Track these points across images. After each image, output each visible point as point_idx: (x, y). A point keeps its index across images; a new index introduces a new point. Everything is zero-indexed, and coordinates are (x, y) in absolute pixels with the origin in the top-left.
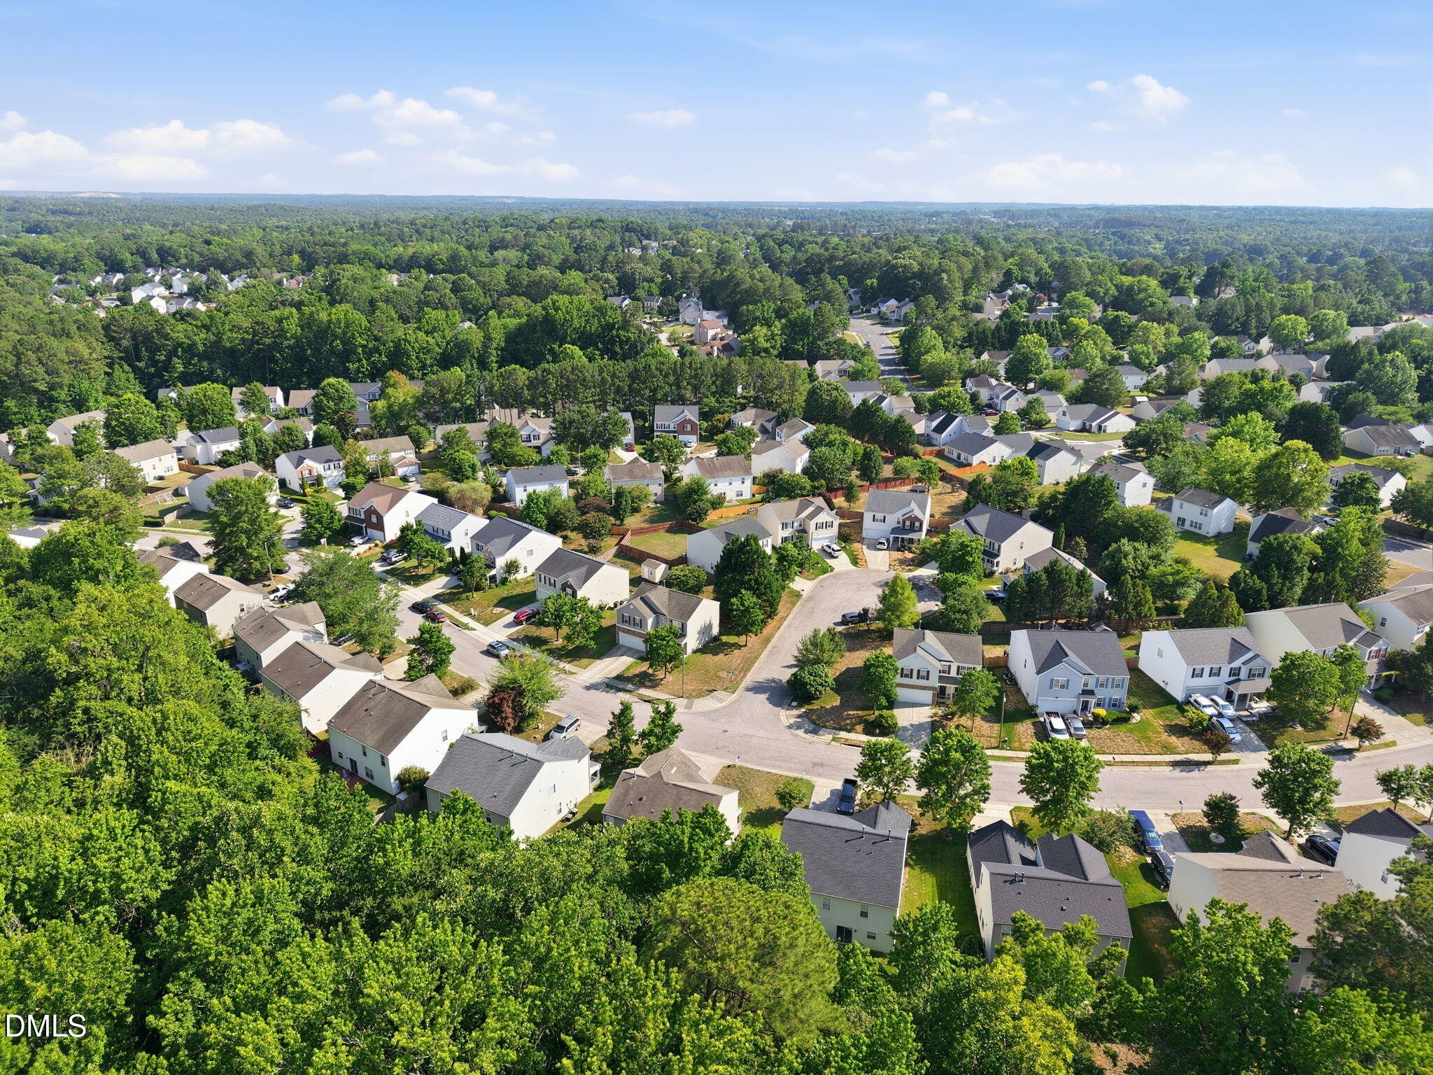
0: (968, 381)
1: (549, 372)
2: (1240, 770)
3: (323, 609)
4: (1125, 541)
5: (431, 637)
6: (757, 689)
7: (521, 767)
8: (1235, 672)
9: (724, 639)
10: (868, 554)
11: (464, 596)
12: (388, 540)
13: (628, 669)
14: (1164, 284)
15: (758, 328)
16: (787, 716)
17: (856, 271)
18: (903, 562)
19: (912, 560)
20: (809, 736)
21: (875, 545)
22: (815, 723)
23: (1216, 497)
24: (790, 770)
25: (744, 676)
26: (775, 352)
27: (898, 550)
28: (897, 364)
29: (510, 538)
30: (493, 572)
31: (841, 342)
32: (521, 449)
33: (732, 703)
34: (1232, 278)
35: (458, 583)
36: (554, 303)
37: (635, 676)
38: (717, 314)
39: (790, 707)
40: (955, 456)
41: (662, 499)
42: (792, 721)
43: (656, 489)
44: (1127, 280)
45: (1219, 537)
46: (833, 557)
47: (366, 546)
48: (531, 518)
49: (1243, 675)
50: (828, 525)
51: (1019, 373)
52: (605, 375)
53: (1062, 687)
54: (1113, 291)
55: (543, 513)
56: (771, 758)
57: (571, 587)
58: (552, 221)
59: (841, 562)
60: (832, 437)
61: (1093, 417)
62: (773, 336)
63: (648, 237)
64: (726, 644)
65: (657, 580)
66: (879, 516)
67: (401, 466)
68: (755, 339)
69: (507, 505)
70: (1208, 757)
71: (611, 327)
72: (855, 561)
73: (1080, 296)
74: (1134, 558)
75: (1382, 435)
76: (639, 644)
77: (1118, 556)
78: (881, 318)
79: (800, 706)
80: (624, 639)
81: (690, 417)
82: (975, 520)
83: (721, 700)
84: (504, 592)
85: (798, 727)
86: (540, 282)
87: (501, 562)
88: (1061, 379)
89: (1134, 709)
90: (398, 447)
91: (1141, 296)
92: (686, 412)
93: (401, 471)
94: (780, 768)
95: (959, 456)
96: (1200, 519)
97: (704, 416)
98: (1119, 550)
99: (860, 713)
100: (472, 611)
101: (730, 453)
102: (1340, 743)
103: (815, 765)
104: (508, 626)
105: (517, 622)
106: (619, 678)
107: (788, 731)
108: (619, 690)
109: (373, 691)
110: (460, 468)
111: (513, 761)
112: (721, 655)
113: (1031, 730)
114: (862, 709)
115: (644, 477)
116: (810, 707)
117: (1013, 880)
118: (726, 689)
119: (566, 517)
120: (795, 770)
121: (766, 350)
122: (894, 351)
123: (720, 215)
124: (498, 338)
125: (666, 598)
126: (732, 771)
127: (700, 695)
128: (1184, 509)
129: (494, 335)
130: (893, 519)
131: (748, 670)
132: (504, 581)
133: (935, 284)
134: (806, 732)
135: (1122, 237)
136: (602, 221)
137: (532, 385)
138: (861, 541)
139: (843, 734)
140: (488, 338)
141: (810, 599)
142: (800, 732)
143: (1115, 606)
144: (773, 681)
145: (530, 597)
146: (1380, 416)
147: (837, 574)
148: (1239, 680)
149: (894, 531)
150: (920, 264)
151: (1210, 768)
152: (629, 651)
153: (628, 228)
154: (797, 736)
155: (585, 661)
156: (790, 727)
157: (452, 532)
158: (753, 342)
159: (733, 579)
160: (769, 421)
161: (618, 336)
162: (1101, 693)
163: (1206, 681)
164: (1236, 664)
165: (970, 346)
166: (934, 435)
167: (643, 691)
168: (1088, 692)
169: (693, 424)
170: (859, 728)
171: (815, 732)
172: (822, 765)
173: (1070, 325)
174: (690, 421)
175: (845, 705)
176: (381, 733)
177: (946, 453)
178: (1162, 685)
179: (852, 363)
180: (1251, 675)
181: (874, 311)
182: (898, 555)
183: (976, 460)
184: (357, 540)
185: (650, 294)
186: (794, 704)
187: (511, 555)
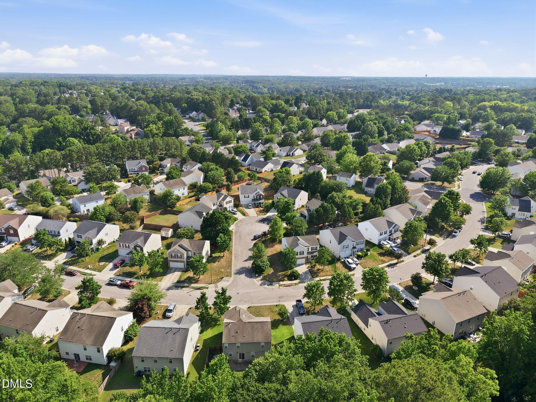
0: (240, 141)
1: (73, 151)
2: (405, 264)
3: (14, 282)
4: (333, 193)
5: (90, 283)
6: (239, 272)
7: (178, 333)
8: (391, 232)
9: (214, 255)
10: (247, 211)
11: (80, 260)
12: (21, 240)
13: (180, 277)
14: (285, 102)
15: (151, 125)
16: (257, 281)
17: (175, 101)
18: (261, 211)
19: (263, 210)
20: (270, 287)
21: (247, 207)
22: (269, 281)
23: (350, 174)
24: (272, 302)
25: (231, 269)
26: (161, 135)
27: (256, 207)
28: (207, 136)
29: (96, 230)
30: (92, 246)
31: (186, 129)
32: (69, 187)
33: (233, 281)
34: (304, 100)
35: (72, 255)
36: (56, 120)
37: (186, 279)
38: (124, 120)
39: (256, 277)
40: (255, 170)
41: (150, 201)
42: (260, 282)
43: (147, 197)
44: (274, 102)
45: (353, 186)
46: (235, 214)
47: (10, 246)
48: (97, 218)
49: (393, 232)
50: (230, 202)
51: (255, 136)
52: (99, 150)
53: (347, 247)
54: (271, 106)
55: (103, 216)
56: (262, 299)
57: (139, 246)
58: (21, 82)
59: (239, 215)
60: (212, 167)
61: (290, 151)
62: (159, 128)
63: (71, 89)
64: (215, 257)
65: (169, 237)
66: (247, 196)
67: (7, 203)
68: (151, 130)
69: (77, 214)
70: (396, 261)
71: (86, 129)
72: (244, 214)
73: (261, 108)
74: (339, 198)
75: (376, 148)
76: (181, 265)
77: (332, 198)
78: (192, 119)
79: (259, 276)
80: (172, 265)
81: (143, 164)
82: (283, 192)
83: (228, 281)
84: (99, 254)
85: (264, 284)
86: (36, 110)
87: (95, 241)
88: (272, 138)
89: (368, 250)
90: (3, 194)
91: (281, 107)
92: (142, 163)
93: (7, 206)
94: (268, 303)
95: (256, 169)
96: (346, 182)
97: (148, 163)
98: (333, 196)
99: (283, 273)
100: (89, 266)
101: (173, 178)
102: (424, 248)
103: (280, 297)
104: (111, 270)
105: (115, 267)
106: (179, 282)
107: (261, 287)
108: (182, 287)
109: (78, 317)
110: (46, 200)
111: (173, 332)
112: (217, 263)
113: (341, 265)
114: (283, 271)
115: (140, 193)
116: (263, 275)
117: (387, 322)
118: (227, 276)
119: (114, 215)
120: (274, 302)
121: (157, 134)
122: (203, 131)
123: (94, 79)
124: (30, 137)
125: (189, 244)
126: (251, 309)
127: (218, 281)
128: (341, 179)
129: (28, 136)
130: (252, 196)
131: (231, 266)
132: (98, 250)
133: (211, 105)
134: (268, 285)
135: (253, 87)
136: (47, 83)
137: (64, 157)
138: (241, 206)
139: (281, 283)
140: (25, 138)
141: (236, 232)
142: (266, 286)
143: (342, 216)
144: (243, 268)
145: (115, 255)
146: (372, 142)
147: (240, 220)
148: (392, 234)
149: (253, 200)
150: (202, 98)
151: (398, 265)
152: (176, 270)
153: (60, 86)
154: (265, 288)
155: (159, 278)
156: (261, 285)
157: (61, 231)
158: (151, 131)
159: (212, 230)
160: (178, 163)
161: (90, 132)
162: (358, 247)
163: (384, 236)
164: (391, 229)
165: (233, 128)
166: (243, 162)
167: (193, 285)
168: (354, 248)
169: (146, 167)
170: (286, 279)
171: (271, 284)
172: (282, 297)
173: (264, 118)
174: (144, 166)
175: (276, 271)
176: (93, 337)
177: (251, 169)
178: (369, 240)
179: (193, 137)
180: (395, 232)
181: (187, 116)
182: (257, 209)
183: (263, 170)
184: (4, 244)
185: (88, 113)
186: (257, 275)
187: (99, 237)
